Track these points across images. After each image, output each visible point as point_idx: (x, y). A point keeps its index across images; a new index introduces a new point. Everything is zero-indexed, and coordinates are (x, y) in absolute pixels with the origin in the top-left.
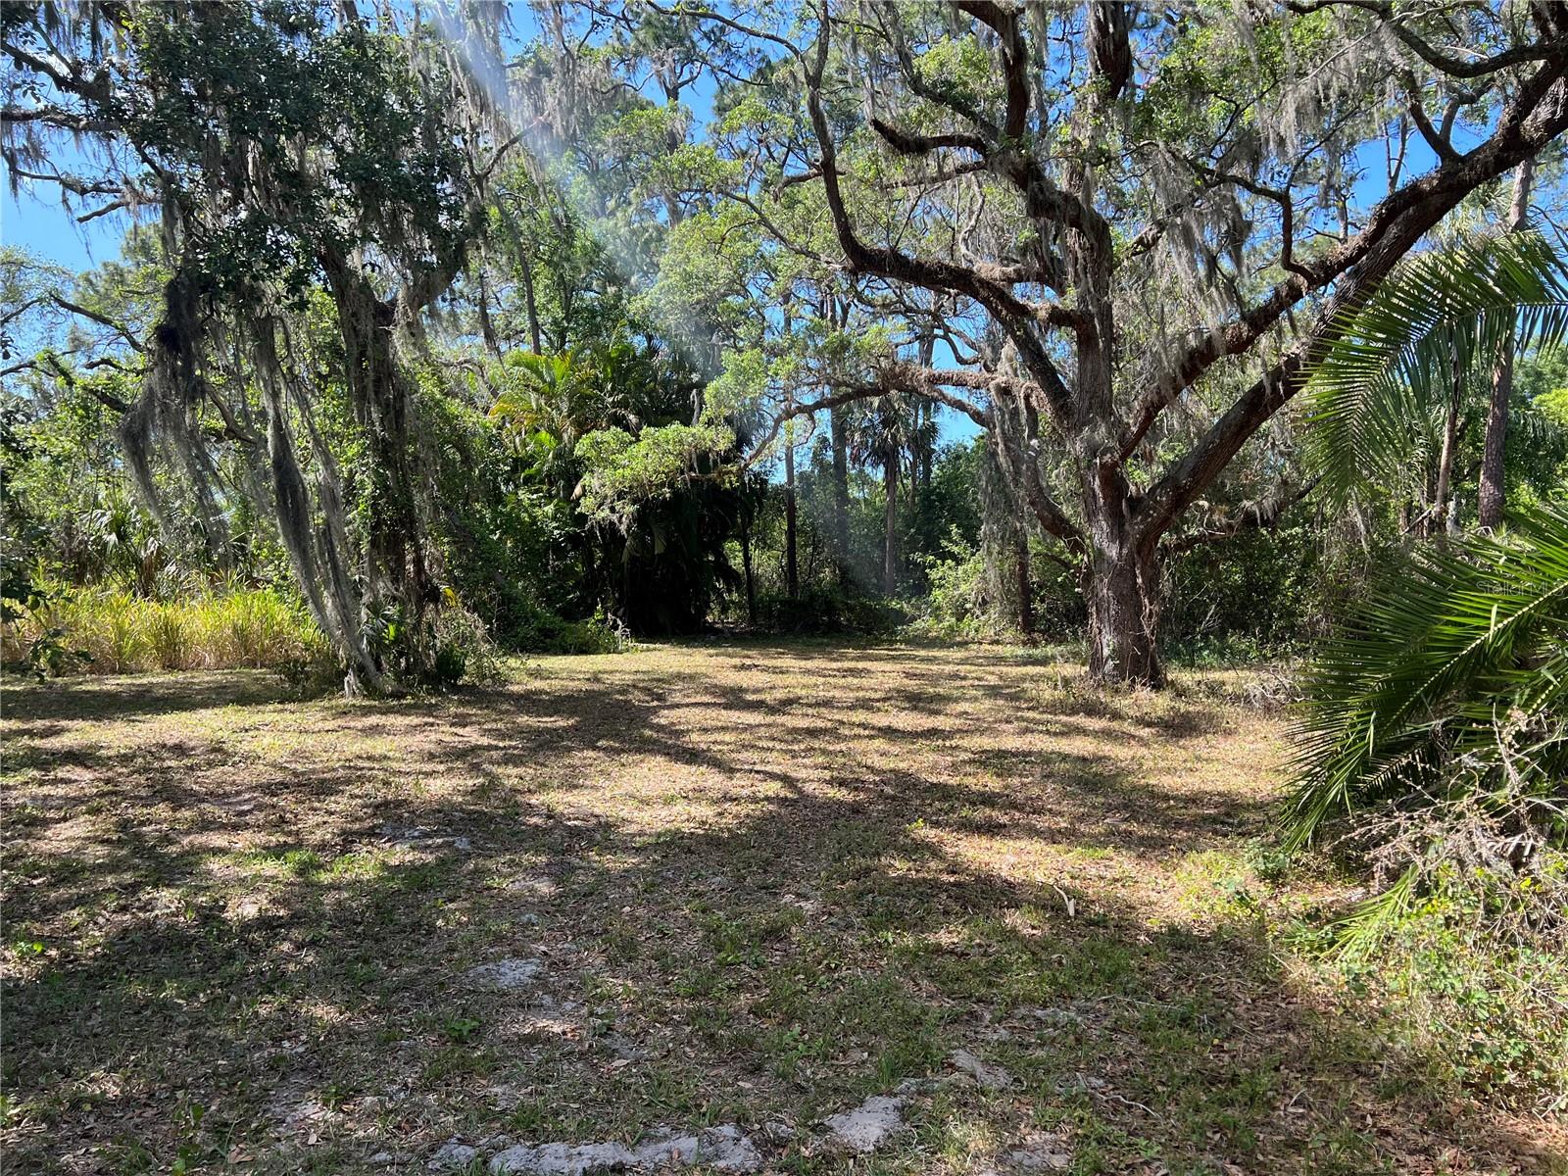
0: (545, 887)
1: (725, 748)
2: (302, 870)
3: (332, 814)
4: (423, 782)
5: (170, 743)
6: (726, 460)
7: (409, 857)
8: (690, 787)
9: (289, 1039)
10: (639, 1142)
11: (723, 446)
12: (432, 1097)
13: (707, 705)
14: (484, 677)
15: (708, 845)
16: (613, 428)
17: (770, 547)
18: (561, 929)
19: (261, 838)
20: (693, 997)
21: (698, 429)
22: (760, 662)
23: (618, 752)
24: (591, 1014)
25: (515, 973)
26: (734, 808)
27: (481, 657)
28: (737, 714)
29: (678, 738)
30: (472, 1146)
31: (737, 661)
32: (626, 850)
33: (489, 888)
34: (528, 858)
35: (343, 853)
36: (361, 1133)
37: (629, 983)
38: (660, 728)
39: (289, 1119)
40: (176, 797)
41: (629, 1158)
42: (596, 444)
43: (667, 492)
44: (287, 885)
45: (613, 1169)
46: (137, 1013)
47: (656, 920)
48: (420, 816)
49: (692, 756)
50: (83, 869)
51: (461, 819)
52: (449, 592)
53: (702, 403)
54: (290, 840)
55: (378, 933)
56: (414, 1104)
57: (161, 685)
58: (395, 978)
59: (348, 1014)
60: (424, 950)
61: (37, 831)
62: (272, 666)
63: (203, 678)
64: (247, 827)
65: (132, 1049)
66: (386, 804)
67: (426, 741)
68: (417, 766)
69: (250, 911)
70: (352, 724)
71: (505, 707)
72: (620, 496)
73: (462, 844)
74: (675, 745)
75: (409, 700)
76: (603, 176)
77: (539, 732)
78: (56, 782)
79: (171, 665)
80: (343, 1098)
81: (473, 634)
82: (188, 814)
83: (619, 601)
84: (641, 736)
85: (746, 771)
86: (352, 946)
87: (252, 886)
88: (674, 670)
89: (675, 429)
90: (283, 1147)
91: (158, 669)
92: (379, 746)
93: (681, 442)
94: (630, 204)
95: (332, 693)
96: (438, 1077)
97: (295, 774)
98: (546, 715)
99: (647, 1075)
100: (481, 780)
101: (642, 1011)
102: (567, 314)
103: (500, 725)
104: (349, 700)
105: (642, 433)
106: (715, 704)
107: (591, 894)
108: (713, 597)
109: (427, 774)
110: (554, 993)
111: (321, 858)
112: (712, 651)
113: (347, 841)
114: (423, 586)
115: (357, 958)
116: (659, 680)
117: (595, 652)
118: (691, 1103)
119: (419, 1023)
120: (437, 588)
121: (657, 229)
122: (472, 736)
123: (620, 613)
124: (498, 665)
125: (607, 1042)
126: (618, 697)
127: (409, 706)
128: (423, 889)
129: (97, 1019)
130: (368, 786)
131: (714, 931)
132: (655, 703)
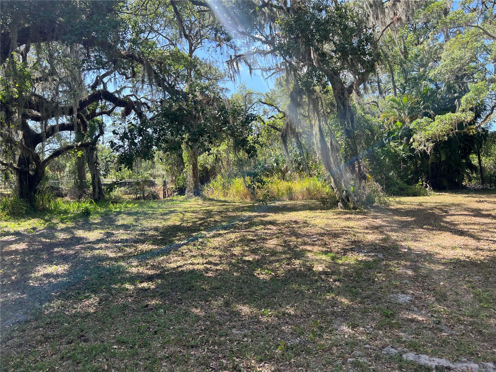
0: (410, 272)
1: (475, 231)
2: (333, 258)
3: (339, 243)
4: (366, 236)
5: (293, 220)
6: (470, 124)
7: (364, 258)
8: (462, 244)
9: (336, 307)
10: (455, 361)
11: (469, 119)
12: (381, 332)
13: (466, 215)
14: (381, 203)
15: (471, 264)
16: (424, 117)
17: (490, 156)
18: (418, 286)
19: (320, 248)
20: (472, 317)
21: (458, 114)
22: (488, 199)
23: (432, 230)
24: (432, 316)
25: (403, 299)
26: (481, 253)
27: (380, 197)
28: (479, 219)
29: (455, 226)
30: (396, 350)
31: (477, 199)
32: (438, 263)
33: (391, 271)
34: (403, 263)
35: (344, 255)
36: (360, 338)
37: (446, 308)
38: (447, 223)
39: (339, 329)
40: (297, 235)
41: (452, 366)
42: (418, 123)
43: (446, 138)
44: (329, 263)
45: (446, 368)
46: (295, 293)
47: (454, 288)
48: (366, 246)
49: (462, 233)
50: (277, 253)
51: (379, 248)
52: (369, 176)
53: (460, 104)
54: (328, 250)
55: (357, 280)
56: (375, 333)
57: (289, 204)
58: (364, 294)
59: (352, 303)
60: (372, 287)
61: (265, 241)
62: (317, 199)
63: (299, 202)
64: (316, 245)
65: (295, 302)
66: (355, 241)
67: (364, 223)
68: (363, 231)
69: (321, 269)
70: (342, 217)
71: (390, 213)
72: (428, 140)
73: (381, 256)
74: (454, 229)
75: (358, 210)
76: (418, 31)
77: (402, 222)
78: (268, 229)
79: (291, 199)
80: (354, 327)
81: (377, 189)
82: (300, 240)
83: (428, 178)
84: (440, 225)
85: (485, 240)
86: (350, 283)
87: (320, 262)
88: (451, 202)
89: (449, 115)
90: (338, 337)
91: (288, 200)
92: (351, 224)
93: (452, 120)
94: (429, 38)
95: (335, 207)
96: (382, 326)
97: (327, 231)
98: (404, 216)
99: (455, 340)
100: (384, 236)
101: (451, 318)
102: (406, 80)
103: (388, 219)
104: (341, 210)
105: (436, 118)
106: (469, 215)
107: (427, 277)
108: (465, 176)
109: (366, 233)
110: (418, 307)
111: (338, 256)
112: (466, 195)
113: (345, 251)
114: (361, 175)
115: (352, 287)
116: (445, 206)
117: (419, 195)
118: (474, 352)
119: (374, 309)
120: (366, 175)
121: (440, 45)
122: (379, 222)
123: (428, 182)
124: (386, 200)
125: (439, 326)
126: (429, 211)
127: (358, 212)
128: (370, 268)
129: (285, 293)
130: (349, 236)
131: (478, 295)
132: (444, 214)
